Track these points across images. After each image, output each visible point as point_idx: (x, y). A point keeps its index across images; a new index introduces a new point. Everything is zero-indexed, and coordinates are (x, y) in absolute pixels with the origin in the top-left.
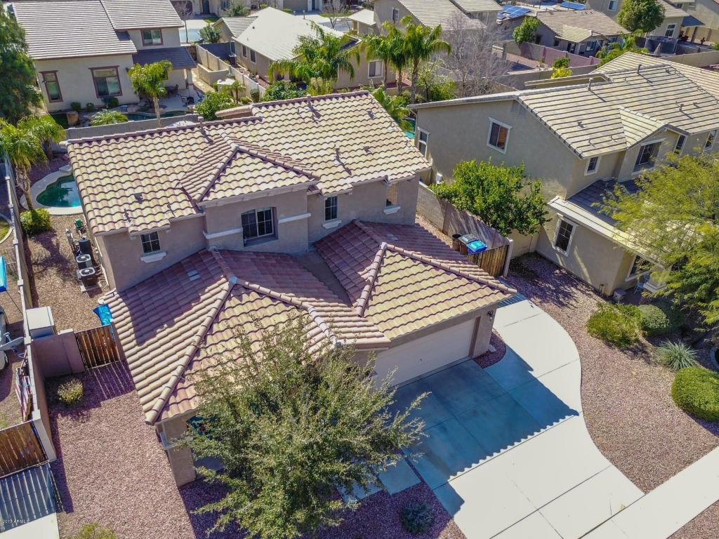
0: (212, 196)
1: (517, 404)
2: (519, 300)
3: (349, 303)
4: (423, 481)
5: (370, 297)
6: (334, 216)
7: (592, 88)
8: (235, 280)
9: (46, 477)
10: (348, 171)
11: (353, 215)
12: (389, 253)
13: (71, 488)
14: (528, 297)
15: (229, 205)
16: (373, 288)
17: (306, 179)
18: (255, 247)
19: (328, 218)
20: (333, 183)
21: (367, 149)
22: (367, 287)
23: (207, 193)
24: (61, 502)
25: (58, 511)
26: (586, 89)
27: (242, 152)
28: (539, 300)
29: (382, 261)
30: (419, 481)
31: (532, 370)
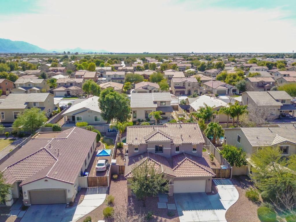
0: (149, 140)
1: (211, 204)
2: (230, 184)
3: (172, 168)
4: (177, 209)
5: (177, 168)
6: (178, 150)
7: (269, 128)
8: (149, 157)
9: (107, 189)
10: (182, 140)
11: (183, 151)
12: (187, 160)
13: (110, 191)
14: (234, 184)
15: (153, 143)
16: (179, 166)
17: (170, 140)
18: (157, 154)
19: (176, 150)
20: (177, 142)
21: (190, 136)
22: (177, 166)
23: (148, 139)
24: (108, 193)
25: (107, 194)
26: (267, 128)
27: (159, 133)
28: (236, 186)
29: (184, 161)
30: (176, 209)
31: (221, 199)
